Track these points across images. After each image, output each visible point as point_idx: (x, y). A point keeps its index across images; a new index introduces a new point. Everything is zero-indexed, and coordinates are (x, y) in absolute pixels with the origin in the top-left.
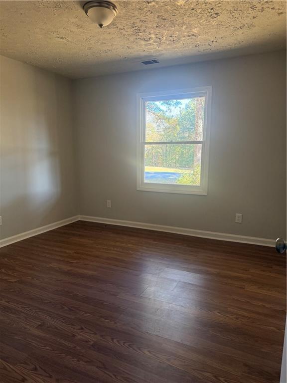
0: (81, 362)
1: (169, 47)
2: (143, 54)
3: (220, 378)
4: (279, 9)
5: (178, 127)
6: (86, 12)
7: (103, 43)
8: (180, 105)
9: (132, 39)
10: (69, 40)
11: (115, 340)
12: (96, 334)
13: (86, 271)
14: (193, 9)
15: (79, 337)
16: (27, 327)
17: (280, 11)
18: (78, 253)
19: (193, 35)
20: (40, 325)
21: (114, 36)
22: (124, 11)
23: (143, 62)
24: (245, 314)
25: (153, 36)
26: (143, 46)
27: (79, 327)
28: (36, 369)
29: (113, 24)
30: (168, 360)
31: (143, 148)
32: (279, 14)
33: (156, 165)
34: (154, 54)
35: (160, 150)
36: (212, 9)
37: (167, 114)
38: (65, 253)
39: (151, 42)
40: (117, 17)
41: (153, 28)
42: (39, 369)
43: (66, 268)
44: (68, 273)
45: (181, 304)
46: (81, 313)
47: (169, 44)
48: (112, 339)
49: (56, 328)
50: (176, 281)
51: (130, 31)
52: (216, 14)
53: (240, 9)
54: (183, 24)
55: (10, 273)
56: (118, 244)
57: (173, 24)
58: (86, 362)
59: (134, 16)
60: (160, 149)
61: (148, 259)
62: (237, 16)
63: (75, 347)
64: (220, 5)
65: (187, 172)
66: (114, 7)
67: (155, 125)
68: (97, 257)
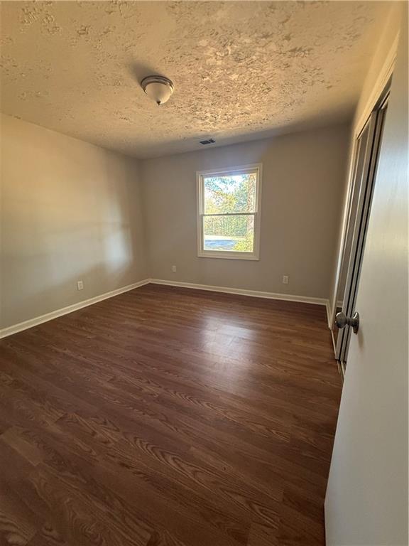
0: (146, 415)
1: (224, 126)
2: (200, 134)
3: (273, 431)
4: (329, 82)
5: (234, 202)
6: (144, 89)
7: (163, 123)
8: (234, 184)
9: (189, 118)
10: (133, 120)
11: (177, 394)
12: (160, 387)
13: (154, 329)
14: (246, 84)
15: (146, 390)
16: (100, 381)
17: (329, 85)
18: (148, 312)
19: (246, 113)
20: (112, 380)
21: (173, 115)
22: (180, 88)
23: (201, 142)
24: (292, 366)
25: (209, 115)
26: (200, 126)
27: (146, 381)
28: (105, 423)
29: (170, 102)
30: (225, 413)
31: (202, 219)
32: (329, 87)
33: (216, 234)
34: (211, 134)
35: (219, 222)
36: (264, 84)
37: (225, 191)
38: (137, 311)
39: (207, 121)
40: (174, 94)
41: (208, 106)
42: (108, 422)
43: (137, 325)
44: (138, 330)
45: (236, 358)
46: (149, 367)
47: (223, 123)
48: (175, 392)
49: (126, 382)
50: (231, 336)
51: (188, 110)
52: (268, 89)
53: (291, 83)
54: (237, 101)
55: (89, 330)
56: (181, 304)
57: (227, 101)
58: (151, 415)
59: (191, 93)
60: (219, 220)
61: (208, 317)
62: (287, 91)
63: (142, 400)
64: (271, 79)
65: (242, 239)
66: (171, 84)
67: (214, 201)
68: (164, 315)
